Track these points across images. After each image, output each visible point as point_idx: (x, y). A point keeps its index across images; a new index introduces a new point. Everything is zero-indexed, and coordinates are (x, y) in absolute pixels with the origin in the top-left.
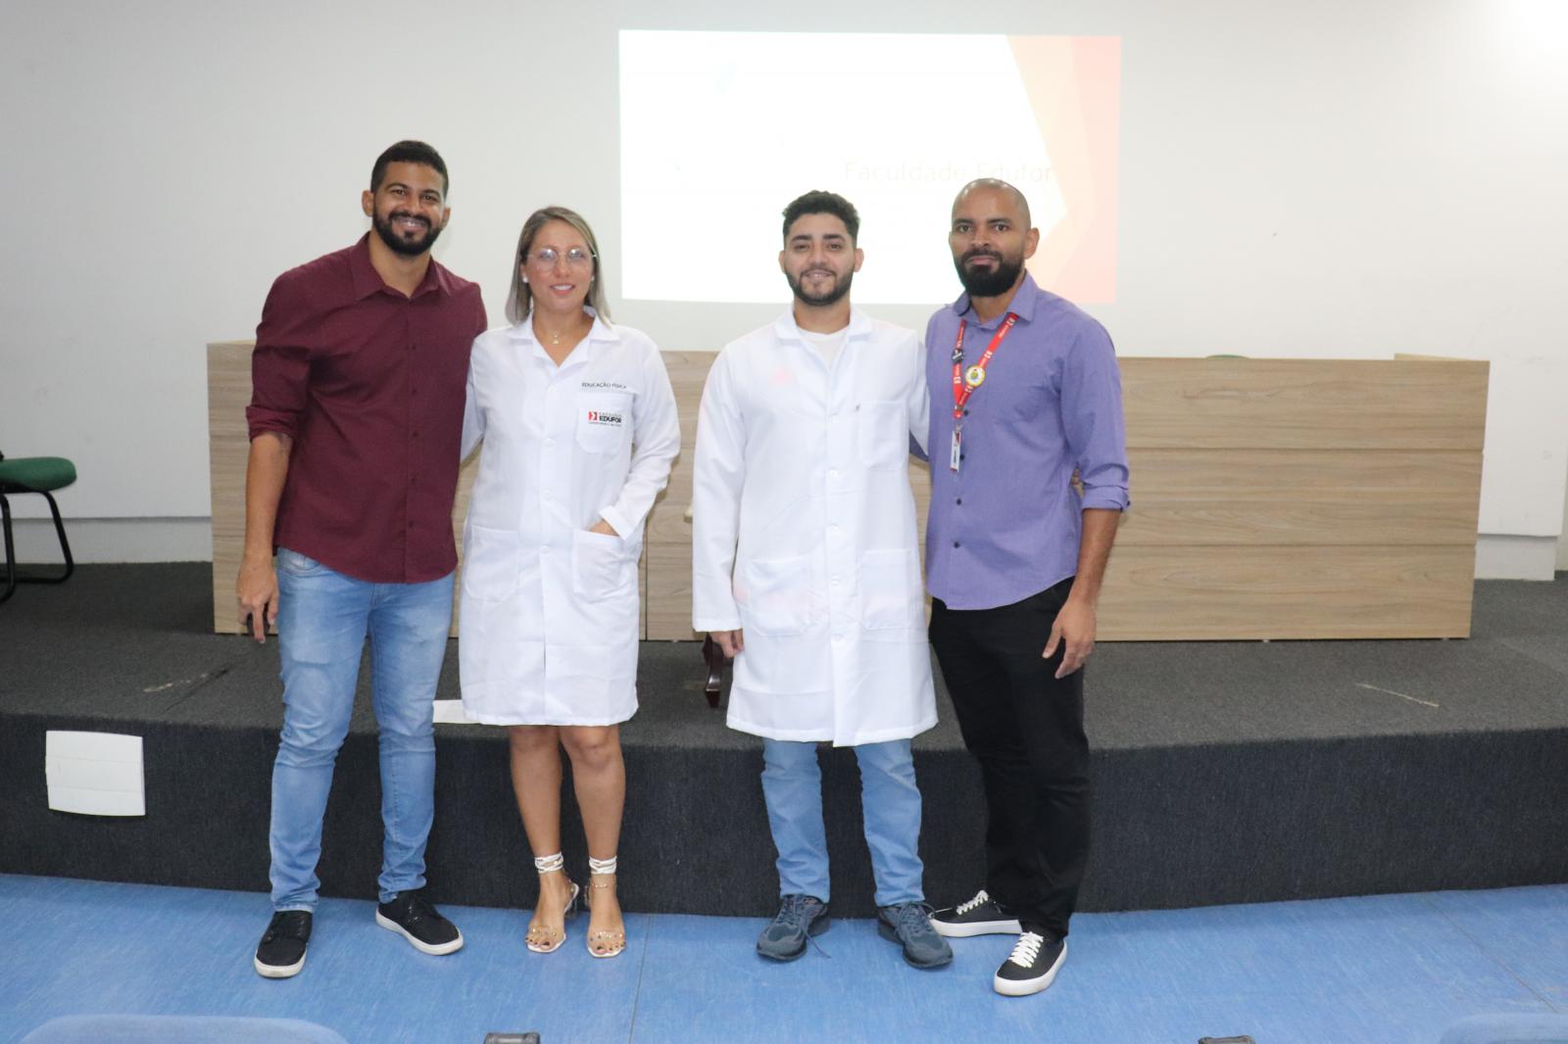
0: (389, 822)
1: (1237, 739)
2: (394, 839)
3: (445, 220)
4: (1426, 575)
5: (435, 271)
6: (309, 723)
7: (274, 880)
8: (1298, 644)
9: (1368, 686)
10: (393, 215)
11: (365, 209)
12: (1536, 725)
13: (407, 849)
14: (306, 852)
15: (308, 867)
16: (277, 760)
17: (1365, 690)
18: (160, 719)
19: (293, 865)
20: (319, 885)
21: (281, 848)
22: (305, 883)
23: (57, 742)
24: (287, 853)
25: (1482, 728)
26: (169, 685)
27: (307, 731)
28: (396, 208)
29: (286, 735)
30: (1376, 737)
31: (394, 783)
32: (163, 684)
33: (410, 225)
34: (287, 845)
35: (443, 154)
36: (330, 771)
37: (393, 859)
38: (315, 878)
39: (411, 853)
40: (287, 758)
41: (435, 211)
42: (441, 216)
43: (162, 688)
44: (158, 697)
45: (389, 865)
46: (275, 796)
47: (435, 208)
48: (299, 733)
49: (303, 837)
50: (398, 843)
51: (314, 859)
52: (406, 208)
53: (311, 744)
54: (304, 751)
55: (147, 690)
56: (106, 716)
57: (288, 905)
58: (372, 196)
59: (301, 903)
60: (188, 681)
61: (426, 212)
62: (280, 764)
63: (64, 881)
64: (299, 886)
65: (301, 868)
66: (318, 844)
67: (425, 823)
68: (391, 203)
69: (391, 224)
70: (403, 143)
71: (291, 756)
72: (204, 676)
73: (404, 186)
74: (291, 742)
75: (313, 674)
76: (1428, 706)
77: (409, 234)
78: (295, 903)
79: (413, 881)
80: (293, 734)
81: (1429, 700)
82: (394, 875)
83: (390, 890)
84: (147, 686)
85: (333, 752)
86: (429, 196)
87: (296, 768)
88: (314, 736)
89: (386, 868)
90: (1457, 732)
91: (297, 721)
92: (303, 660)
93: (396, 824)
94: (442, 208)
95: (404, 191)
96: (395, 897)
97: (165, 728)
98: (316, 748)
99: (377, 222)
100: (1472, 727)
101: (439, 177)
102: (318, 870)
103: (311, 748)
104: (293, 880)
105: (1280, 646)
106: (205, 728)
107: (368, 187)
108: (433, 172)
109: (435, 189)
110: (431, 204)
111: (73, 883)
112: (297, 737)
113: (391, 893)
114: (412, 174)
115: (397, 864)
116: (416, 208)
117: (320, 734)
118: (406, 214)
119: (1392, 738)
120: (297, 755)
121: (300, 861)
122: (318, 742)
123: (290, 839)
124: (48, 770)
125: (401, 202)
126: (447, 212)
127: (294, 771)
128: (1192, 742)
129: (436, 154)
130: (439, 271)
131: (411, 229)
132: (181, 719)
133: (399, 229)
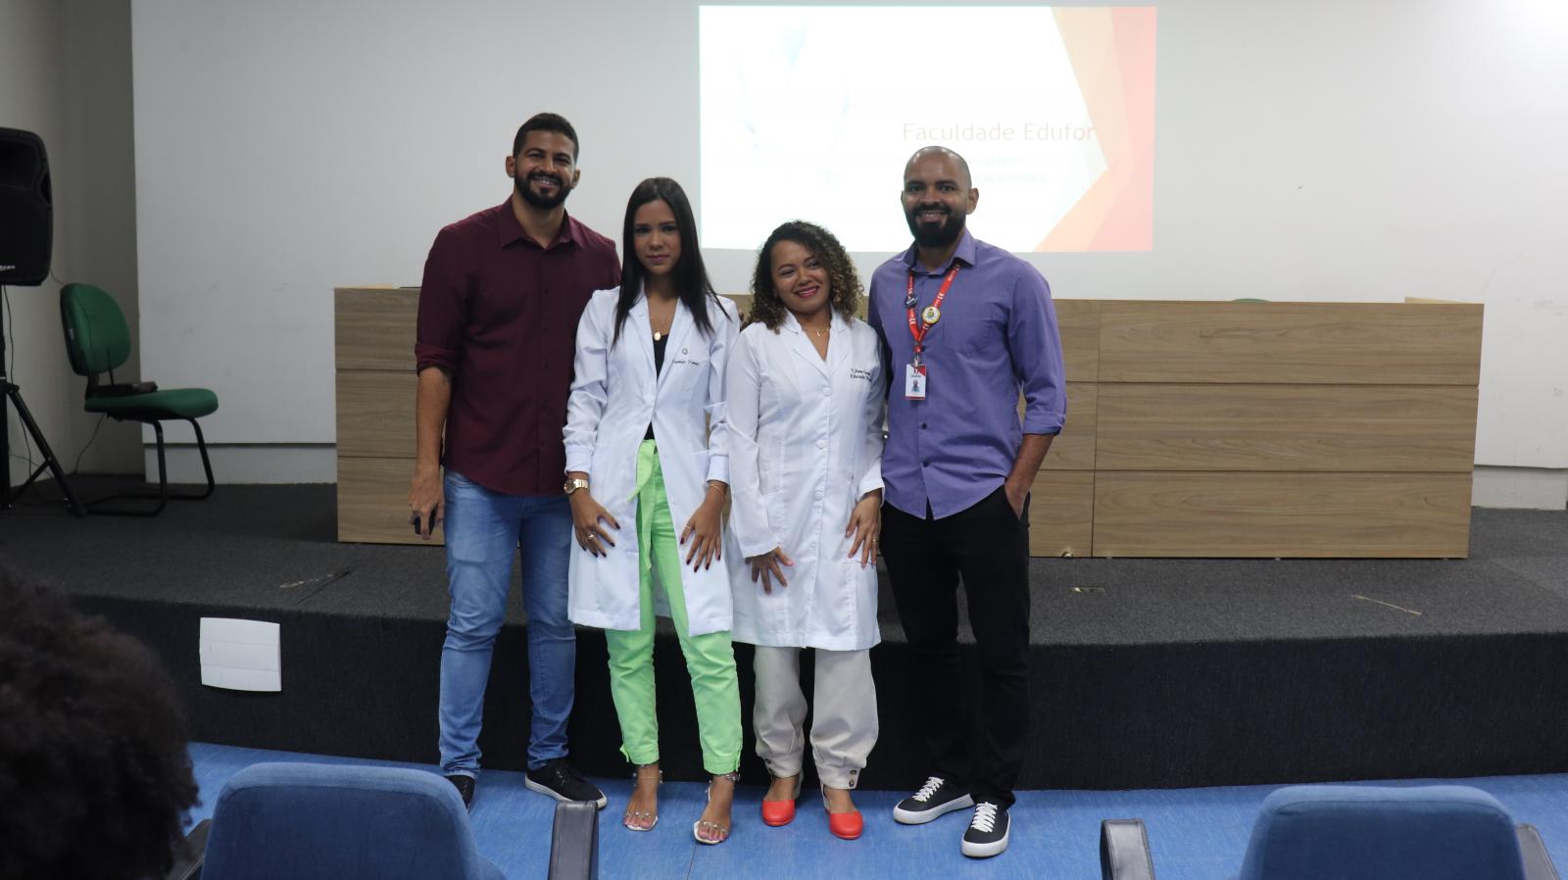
0: (537, 700)
1: (1231, 638)
2: (543, 716)
3: (576, 179)
4: (1425, 499)
5: (569, 224)
6: (469, 613)
7: (443, 750)
8: (1306, 562)
9: (1362, 598)
10: (532, 175)
11: (508, 171)
12: (1505, 630)
13: (554, 723)
14: (469, 725)
15: (471, 738)
16: (445, 645)
17: (1359, 601)
18: (295, 608)
19: (458, 737)
20: (480, 755)
21: (447, 721)
22: (467, 752)
23: (209, 627)
24: (453, 726)
25: (1455, 632)
26: (301, 583)
27: (467, 620)
28: (534, 169)
29: (452, 624)
30: (1357, 638)
31: (542, 667)
32: (295, 581)
33: (545, 183)
34: (453, 719)
35: (574, 124)
36: (489, 655)
37: (541, 733)
38: (477, 749)
39: (557, 727)
40: (452, 643)
41: (568, 171)
42: (571, 177)
43: (295, 585)
44: (291, 592)
45: (537, 738)
46: (443, 675)
47: (566, 169)
48: (462, 621)
49: (466, 712)
50: (545, 719)
51: (475, 733)
52: (542, 168)
53: (471, 631)
54: (465, 637)
55: (282, 586)
56: (249, 605)
57: (453, 771)
58: (513, 160)
59: (465, 769)
60: (317, 580)
61: (559, 172)
62: (447, 648)
63: (213, 746)
64: (462, 754)
65: (465, 739)
66: (479, 718)
67: (567, 702)
68: (529, 164)
69: (529, 183)
70: (542, 115)
71: (455, 641)
72: (330, 576)
73: (540, 150)
74: (456, 629)
75: (471, 571)
76: (1412, 614)
77: (544, 191)
78: (459, 769)
79: (557, 752)
80: (456, 622)
81: (1414, 609)
82: (543, 746)
83: (540, 759)
84: (282, 583)
85: (490, 639)
86: (561, 159)
87: (460, 651)
88: (474, 624)
89: (534, 741)
90: (1432, 635)
91: (459, 610)
92: (463, 558)
93: (544, 703)
94: (573, 170)
95: (541, 155)
96: (544, 765)
97: (299, 616)
98: (475, 634)
99: (517, 183)
100: (1446, 632)
101: (571, 143)
102: (479, 742)
103: (471, 634)
104: (456, 748)
105: (1290, 563)
106: (332, 616)
107: (510, 153)
108: (566, 139)
109: (565, 152)
110: (564, 165)
111: (222, 748)
112: (461, 625)
113: (540, 761)
114: (546, 140)
115: (544, 737)
116: (551, 167)
117: (479, 622)
118: (543, 174)
119: (1371, 639)
120: (461, 640)
121: (464, 733)
122: (477, 630)
123: (455, 714)
124: (201, 650)
125: (537, 164)
126: (578, 173)
127: (458, 654)
128: (1188, 639)
129: (568, 124)
130: (572, 224)
131: (546, 186)
132: (312, 609)
133: (535, 187)
